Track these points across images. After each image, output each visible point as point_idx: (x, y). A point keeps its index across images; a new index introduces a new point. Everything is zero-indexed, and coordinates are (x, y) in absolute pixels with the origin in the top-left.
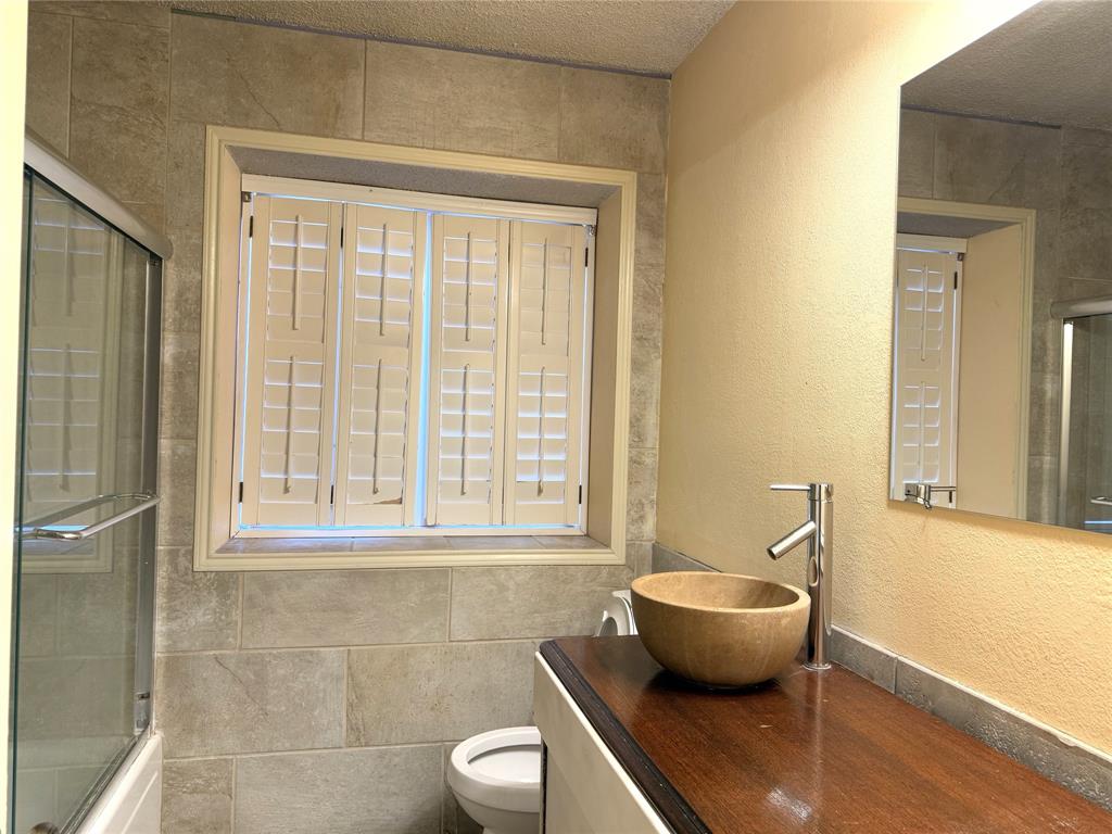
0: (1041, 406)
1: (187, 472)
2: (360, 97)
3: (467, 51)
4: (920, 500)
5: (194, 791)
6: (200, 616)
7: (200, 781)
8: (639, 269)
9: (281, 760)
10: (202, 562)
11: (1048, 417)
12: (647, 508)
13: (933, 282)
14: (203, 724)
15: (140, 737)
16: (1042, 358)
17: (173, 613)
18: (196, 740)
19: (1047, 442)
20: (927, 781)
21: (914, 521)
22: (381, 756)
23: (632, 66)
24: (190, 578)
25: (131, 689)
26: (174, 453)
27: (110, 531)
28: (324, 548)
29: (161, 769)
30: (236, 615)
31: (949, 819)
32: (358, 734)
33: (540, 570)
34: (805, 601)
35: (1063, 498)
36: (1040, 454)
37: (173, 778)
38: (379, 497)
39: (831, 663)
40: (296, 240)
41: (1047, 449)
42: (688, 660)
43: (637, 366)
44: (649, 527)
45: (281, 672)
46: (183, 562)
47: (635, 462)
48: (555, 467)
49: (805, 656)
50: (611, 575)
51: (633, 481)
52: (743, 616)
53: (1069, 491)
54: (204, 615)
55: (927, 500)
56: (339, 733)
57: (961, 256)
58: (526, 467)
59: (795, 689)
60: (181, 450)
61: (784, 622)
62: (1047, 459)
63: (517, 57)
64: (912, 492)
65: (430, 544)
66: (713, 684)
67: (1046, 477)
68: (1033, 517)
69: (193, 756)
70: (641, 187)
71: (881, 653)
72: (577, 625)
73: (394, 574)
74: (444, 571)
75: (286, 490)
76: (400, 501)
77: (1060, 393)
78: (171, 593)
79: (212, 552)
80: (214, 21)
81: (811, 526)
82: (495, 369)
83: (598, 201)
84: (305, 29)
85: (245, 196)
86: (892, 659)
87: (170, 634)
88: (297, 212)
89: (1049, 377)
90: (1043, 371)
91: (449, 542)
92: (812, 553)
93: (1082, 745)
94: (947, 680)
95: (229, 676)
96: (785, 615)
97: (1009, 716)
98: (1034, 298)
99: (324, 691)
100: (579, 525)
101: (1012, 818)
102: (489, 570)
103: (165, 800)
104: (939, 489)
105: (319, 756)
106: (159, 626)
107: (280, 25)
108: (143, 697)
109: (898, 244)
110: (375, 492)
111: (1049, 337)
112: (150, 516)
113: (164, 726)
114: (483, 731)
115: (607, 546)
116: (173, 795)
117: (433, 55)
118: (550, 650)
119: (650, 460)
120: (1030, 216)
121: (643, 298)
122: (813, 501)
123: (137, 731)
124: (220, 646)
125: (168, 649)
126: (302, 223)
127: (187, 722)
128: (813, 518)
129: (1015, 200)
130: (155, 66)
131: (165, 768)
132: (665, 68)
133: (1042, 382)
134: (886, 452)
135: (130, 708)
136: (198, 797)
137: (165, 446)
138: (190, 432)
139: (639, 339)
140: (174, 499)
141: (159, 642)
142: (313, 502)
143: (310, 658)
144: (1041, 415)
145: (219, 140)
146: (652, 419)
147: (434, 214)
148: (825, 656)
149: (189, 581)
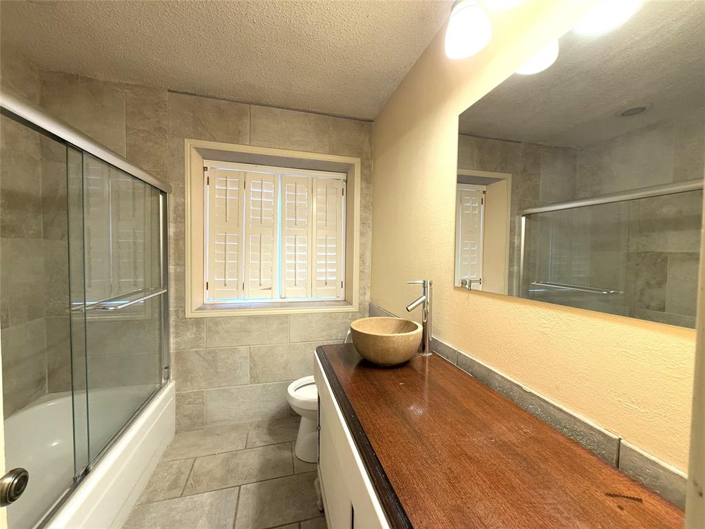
0: (514, 248)
1: (181, 279)
2: (249, 128)
3: (291, 109)
4: (467, 286)
5: (189, 403)
6: (189, 335)
7: (191, 400)
8: (362, 197)
9: (224, 390)
10: (189, 314)
11: (516, 252)
12: (367, 289)
13: (474, 202)
14: (191, 378)
15: (165, 384)
16: (513, 230)
17: (177, 335)
18: (189, 384)
19: (516, 261)
20: (467, 409)
21: (464, 295)
22: (264, 387)
23: (358, 116)
24: (184, 321)
25: (161, 366)
26: (176, 271)
27: (150, 300)
28: (239, 308)
29: (174, 396)
30: (204, 335)
31: (477, 430)
32: (254, 379)
33: (324, 314)
34: (420, 329)
35: (521, 281)
36: (513, 266)
37: (180, 399)
38: (262, 287)
39: (432, 352)
40: (226, 186)
41: (516, 264)
42: (372, 355)
43: (362, 234)
44: (367, 297)
45: (223, 356)
46: (181, 314)
47: (361, 272)
48: (332, 274)
49: (421, 349)
50: (353, 316)
51: (361, 279)
52: (394, 337)
53: (523, 280)
54: (191, 335)
55: (470, 286)
56: (247, 379)
57: (484, 192)
58: (320, 274)
59: (417, 364)
60: (178, 270)
61: (411, 339)
62: (515, 268)
63: (312, 112)
64: (464, 283)
65: (283, 305)
66: (382, 364)
67: (515, 275)
68: (510, 293)
69: (189, 390)
70: (362, 164)
71: (451, 348)
72: (340, 335)
73: (267, 317)
74: (286, 316)
75: (225, 285)
76: (270, 289)
77: (520, 243)
78: (176, 326)
79: (193, 310)
80: (186, 95)
81: (424, 298)
82: (307, 236)
83: (346, 169)
84: (224, 99)
85: (205, 169)
86: (456, 351)
87: (177, 343)
88: (226, 175)
89: (516, 237)
90: (514, 235)
91: (290, 305)
92: (424, 307)
93: (532, 391)
94: (477, 361)
95: (202, 359)
96: (411, 335)
97: (502, 377)
98: (511, 207)
99: (241, 363)
100: (342, 297)
101: (504, 429)
102: (305, 315)
103: (177, 407)
104: (475, 281)
105: (239, 388)
106: (172, 340)
107: (214, 97)
108: (166, 368)
109: (457, 187)
110: (260, 285)
111: (517, 221)
112: (166, 295)
113: (176, 379)
114: (304, 376)
115: (352, 305)
116: (180, 406)
117: (278, 111)
118: (320, 350)
119: (368, 271)
120: (510, 176)
121: (364, 207)
122: (424, 288)
123: (163, 381)
124: (198, 347)
125: (176, 349)
126: (229, 180)
127: (185, 377)
128: (424, 295)
129: (503, 170)
130: (161, 114)
131: (177, 395)
132: (371, 118)
133: (514, 239)
134: (453, 267)
135: (160, 372)
136: (190, 406)
137: (171, 268)
138: (182, 263)
139: (363, 223)
140: (177, 290)
141: (172, 346)
142: (235, 289)
143: (234, 350)
144: (513, 252)
145: (189, 144)
146: (368, 255)
147: (282, 175)
148: (429, 349)
149: (184, 322)
